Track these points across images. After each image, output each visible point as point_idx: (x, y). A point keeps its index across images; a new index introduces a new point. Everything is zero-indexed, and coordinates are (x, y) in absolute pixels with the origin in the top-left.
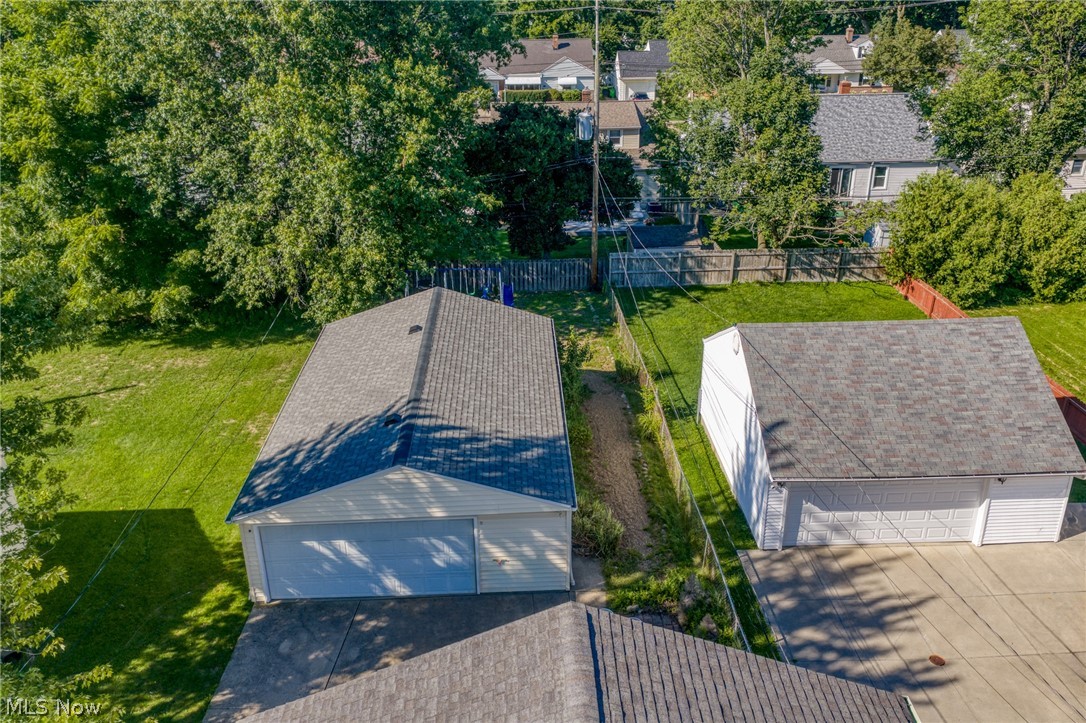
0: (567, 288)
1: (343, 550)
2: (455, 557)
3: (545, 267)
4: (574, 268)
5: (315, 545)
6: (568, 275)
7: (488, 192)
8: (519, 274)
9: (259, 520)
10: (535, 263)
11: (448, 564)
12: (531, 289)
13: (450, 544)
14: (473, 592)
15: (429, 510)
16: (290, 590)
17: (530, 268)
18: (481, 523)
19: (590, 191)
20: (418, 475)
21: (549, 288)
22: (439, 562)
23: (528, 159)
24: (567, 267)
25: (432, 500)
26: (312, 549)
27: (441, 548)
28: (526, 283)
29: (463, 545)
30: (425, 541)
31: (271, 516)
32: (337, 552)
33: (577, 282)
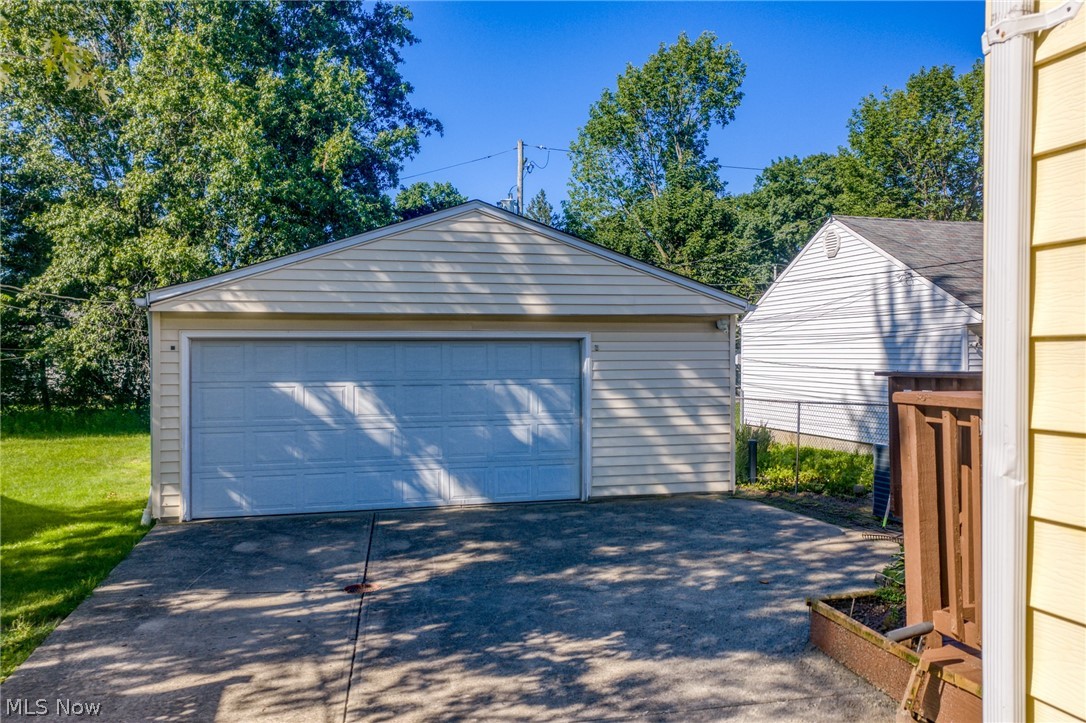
1: (348, 404)
2: (547, 425)
5: (297, 391)
9: (200, 302)
11: (535, 437)
13: (542, 395)
14: (575, 494)
15: (522, 300)
16: (235, 496)
18: (597, 349)
20: (507, 228)
22: (521, 432)
25: (528, 280)
26: (288, 399)
27: (524, 401)
29: (563, 395)
30: (499, 389)
31: (227, 296)
32: (337, 407)
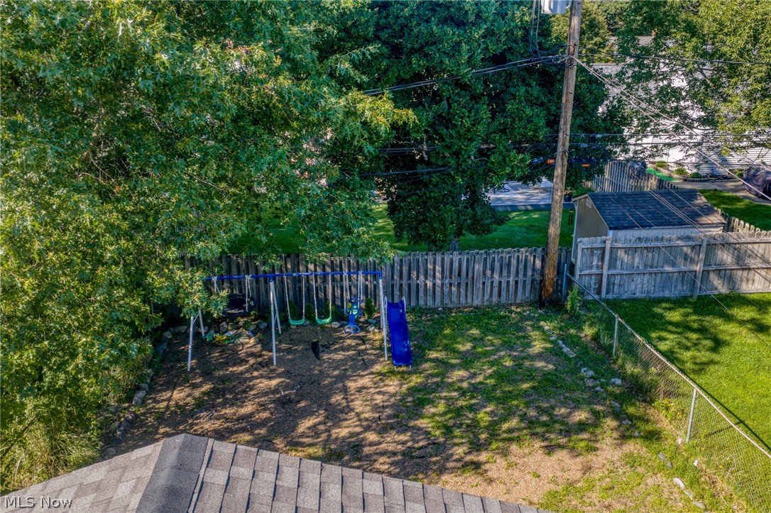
0: (495, 299)
3: (456, 265)
4: (509, 264)
6: (496, 276)
7: (371, 88)
8: (409, 277)
10: (439, 258)
12: (430, 303)
17: (430, 266)
19: (553, 123)
21: (463, 300)
23: (446, 46)
24: (497, 265)
28: (421, 294)
33: (512, 288)
